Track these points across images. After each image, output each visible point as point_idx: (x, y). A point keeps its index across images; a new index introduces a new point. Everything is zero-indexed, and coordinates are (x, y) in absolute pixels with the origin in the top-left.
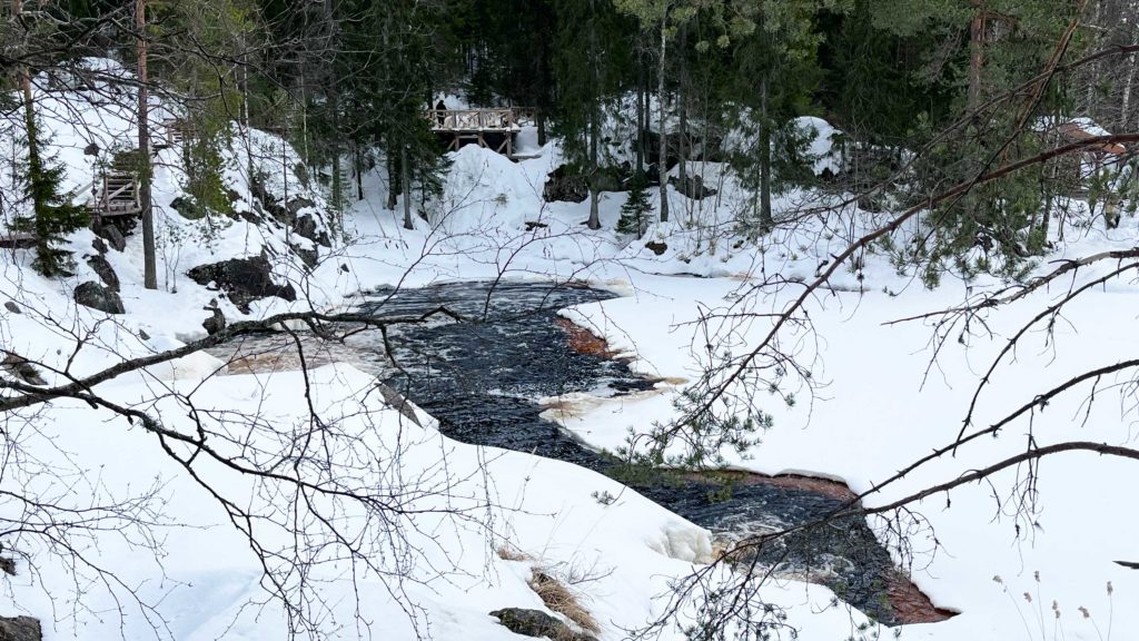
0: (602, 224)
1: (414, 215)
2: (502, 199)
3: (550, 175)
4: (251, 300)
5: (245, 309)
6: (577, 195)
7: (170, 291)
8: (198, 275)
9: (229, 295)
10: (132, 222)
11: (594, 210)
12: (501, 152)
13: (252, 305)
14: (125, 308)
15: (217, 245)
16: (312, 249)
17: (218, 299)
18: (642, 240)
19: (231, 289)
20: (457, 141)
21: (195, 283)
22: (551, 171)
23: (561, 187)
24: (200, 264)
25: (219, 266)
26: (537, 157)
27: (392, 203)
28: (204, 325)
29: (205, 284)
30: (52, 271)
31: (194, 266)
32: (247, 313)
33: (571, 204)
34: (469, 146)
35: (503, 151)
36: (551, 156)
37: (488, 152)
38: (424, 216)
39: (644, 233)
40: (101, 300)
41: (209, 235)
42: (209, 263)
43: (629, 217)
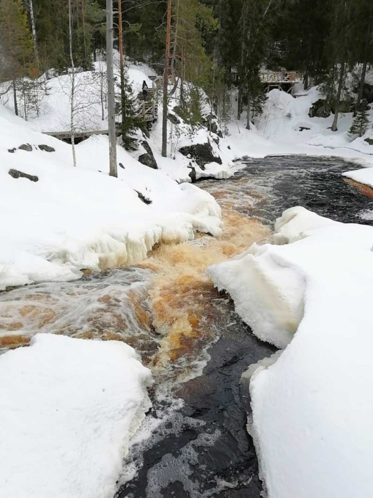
0: (338, 128)
1: (251, 124)
2: (289, 116)
3: (313, 104)
4: (205, 164)
5: (203, 168)
6: (325, 114)
7: (173, 158)
8: (183, 151)
9: (196, 161)
10: (151, 125)
11: (335, 122)
12: (289, 93)
13: (206, 166)
14: (158, 166)
15: (194, 137)
16: (217, 139)
17: (192, 163)
18: (362, 137)
19: (197, 158)
20: (268, 88)
21: (182, 155)
22: (314, 102)
23: (317, 110)
24: (184, 146)
25: (192, 147)
26: (305, 95)
27: (239, 117)
28: (190, 175)
29: (186, 155)
30: (129, 148)
31: (182, 147)
32: (204, 170)
33: (322, 118)
34: (274, 90)
35: (290, 93)
36: (314, 94)
37: (283, 92)
38: (253, 123)
39: (364, 133)
40: (150, 162)
41: (191, 133)
42: (188, 145)
43: (357, 126)
